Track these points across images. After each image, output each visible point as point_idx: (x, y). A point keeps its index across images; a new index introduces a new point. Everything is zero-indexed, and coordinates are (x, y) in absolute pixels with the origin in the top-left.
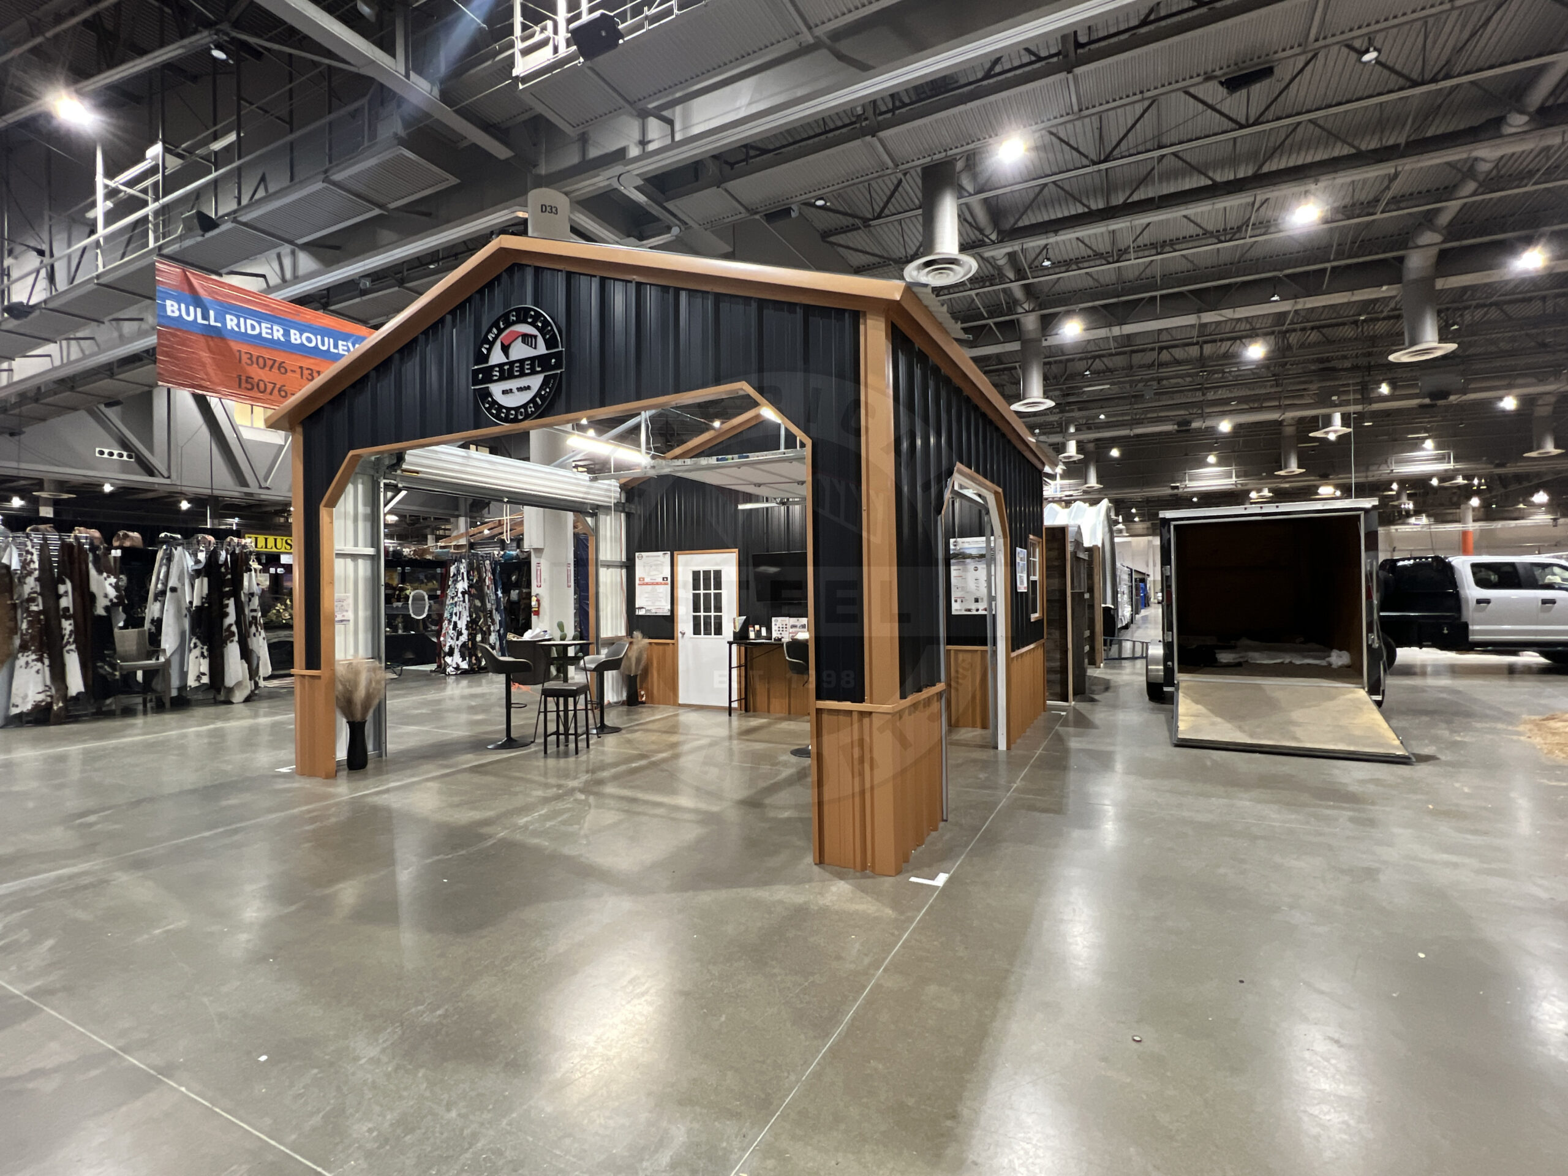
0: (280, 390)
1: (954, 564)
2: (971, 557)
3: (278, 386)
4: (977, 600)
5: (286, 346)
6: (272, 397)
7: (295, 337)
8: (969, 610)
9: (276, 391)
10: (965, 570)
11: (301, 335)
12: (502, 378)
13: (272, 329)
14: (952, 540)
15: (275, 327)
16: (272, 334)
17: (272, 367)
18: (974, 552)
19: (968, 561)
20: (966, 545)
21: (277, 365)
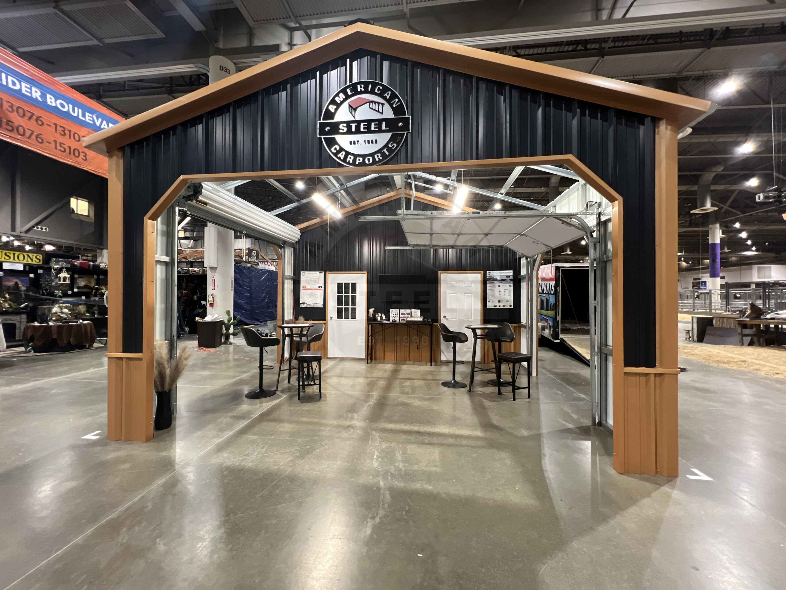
0: (37, 137)
1: (489, 283)
2: (497, 280)
3: (35, 134)
4: (499, 302)
5: (43, 105)
6: (29, 141)
7: (50, 100)
8: (496, 306)
9: (33, 137)
10: (494, 287)
11: (56, 100)
12: (349, 132)
13: (31, 89)
14: (488, 272)
15: (34, 89)
16: (31, 93)
17: (30, 118)
18: (498, 278)
19: (495, 282)
20: (495, 274)
21: (34, 117)
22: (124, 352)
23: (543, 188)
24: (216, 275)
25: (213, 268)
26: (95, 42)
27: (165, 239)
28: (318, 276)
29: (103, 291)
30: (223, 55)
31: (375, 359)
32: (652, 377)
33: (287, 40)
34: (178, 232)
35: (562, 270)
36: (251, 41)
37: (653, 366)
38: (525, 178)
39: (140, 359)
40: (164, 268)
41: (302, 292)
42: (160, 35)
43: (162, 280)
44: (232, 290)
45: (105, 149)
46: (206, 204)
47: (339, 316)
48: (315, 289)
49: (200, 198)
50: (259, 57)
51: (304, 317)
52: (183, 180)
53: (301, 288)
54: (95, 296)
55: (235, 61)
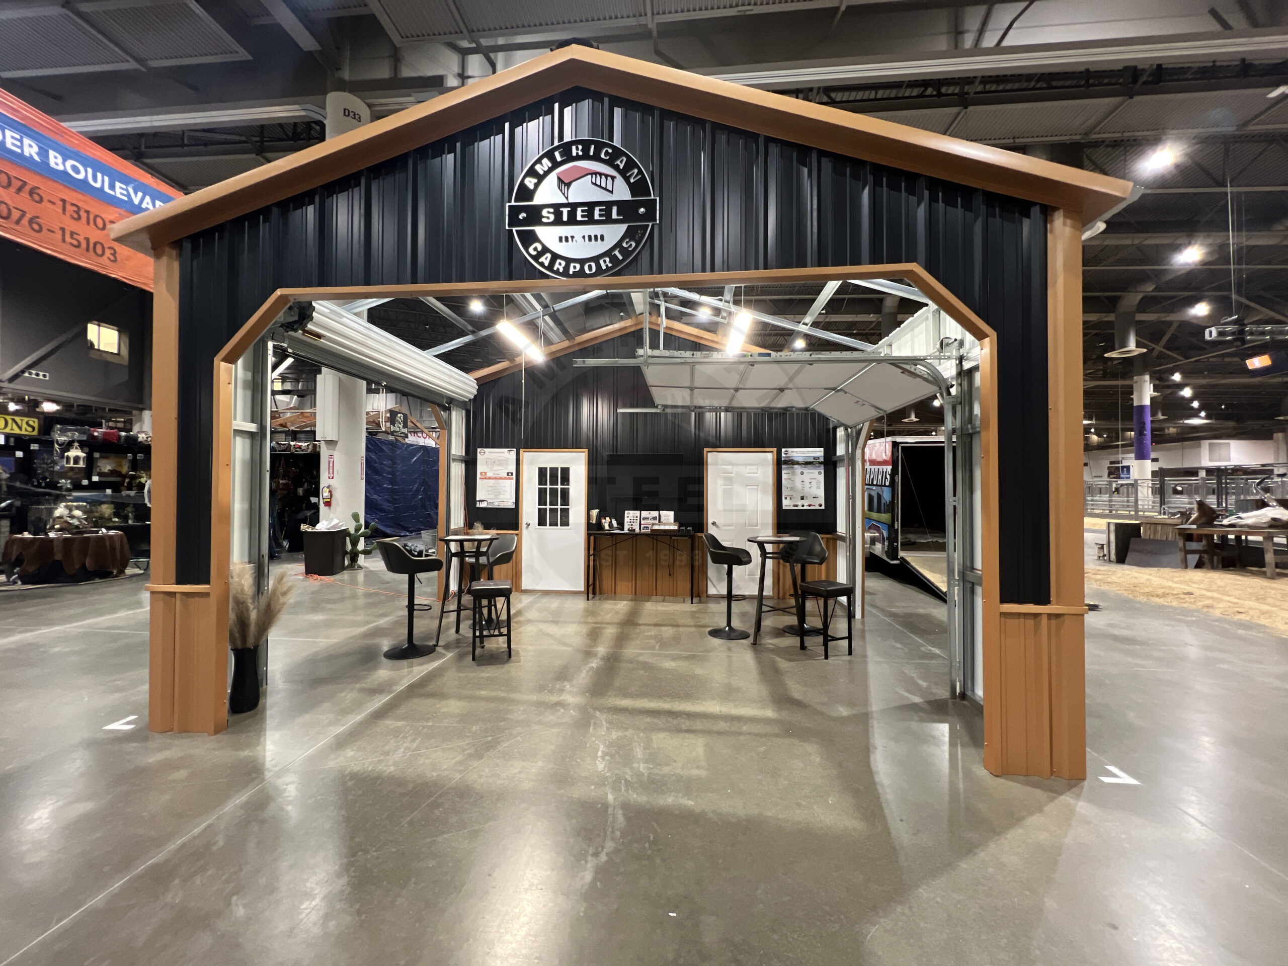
0: (31, 221)
1: (785, 469)
2: (798, 463)
3: (29, 216)
4: (802, 498)
5: (43, 169)
6: (18, 228)
7: (55, 160)
8: (797, 506)
9: (25, 221)
10: (793, 474)
11: (64, 161)
12: (558, 221)
13: (21, 141)
14: (783, 450)
15: (27, 141)
16: (21, 147)
17: (19, 190)
18: (801, 460)
19: (796, 466)
20: (795, 454)
21: (27, 188)
22: (179, 582)
23: (872, 315)
24: (336, 454)
25: (331, 443)
26: (131, 65)
27: (249, 393)
28: (507, 455)
29: (143, 480)
30: (350, 92)
31: (601, 593)
32: (1044, 620)
33: (456, 69)
34: (273, 382)
35: (902, 447)
36: (396, 69)
37: (1046, 601)
38: (844, 299)
39: (206, 595)
40: (248, 442)
41: (479, 483)
42: (243, 55)
43: (244, 462)
44: (362, 479)
45: (148, 244)
46: (319, 336)
47: (542, 522)
48: (501, 478)
49: (310, 326)
50: (410, 96)
51: (482, 524)
52: (281, 296)
53: (479, 476)
54: (130, 488)
55: (369, 101)
